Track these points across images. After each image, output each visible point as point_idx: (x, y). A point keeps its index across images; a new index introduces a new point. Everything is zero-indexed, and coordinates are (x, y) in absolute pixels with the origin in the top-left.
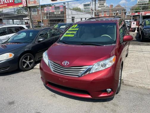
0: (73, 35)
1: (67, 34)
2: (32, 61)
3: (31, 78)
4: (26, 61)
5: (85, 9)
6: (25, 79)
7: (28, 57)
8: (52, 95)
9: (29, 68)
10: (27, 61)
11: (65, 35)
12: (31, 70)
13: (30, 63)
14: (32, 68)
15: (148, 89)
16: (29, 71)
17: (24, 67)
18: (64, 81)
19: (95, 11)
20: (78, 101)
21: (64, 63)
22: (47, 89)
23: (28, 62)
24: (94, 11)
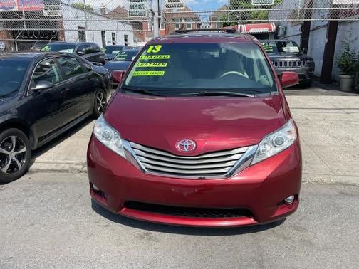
0: (161, 73)
1: (138, 69)
2: (24, 150)
3: (42, 201)
4: (8, 153)
5: (132, 7)
6: (23, 204)
7: (14, 138)
8: (142, 237)
9: (18, 173)
10: (10, 150)
11: (133, 73)
12: (23, 178)
13: (20, 157)
14: (26, 171)
15: (330, 184)
16: (19, 180)
17: (5, 169)
18: (185, 194)
19: (159, 15)
20: (220, 237)
21: (182, 146)
22: (115, 223)
23: (12, 155)
24: (156, 14)
